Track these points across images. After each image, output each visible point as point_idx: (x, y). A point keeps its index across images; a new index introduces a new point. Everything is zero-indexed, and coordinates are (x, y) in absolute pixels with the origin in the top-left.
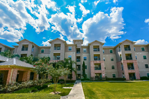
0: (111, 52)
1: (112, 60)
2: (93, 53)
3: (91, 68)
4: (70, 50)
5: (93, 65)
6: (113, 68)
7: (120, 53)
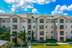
0: (52, 22)
1: (52, 27)
2: (39, 24)
3: (38, 34)
4: (24, 21)
5: (38, 32)
6: (52, 32)
7: (57, 24)
